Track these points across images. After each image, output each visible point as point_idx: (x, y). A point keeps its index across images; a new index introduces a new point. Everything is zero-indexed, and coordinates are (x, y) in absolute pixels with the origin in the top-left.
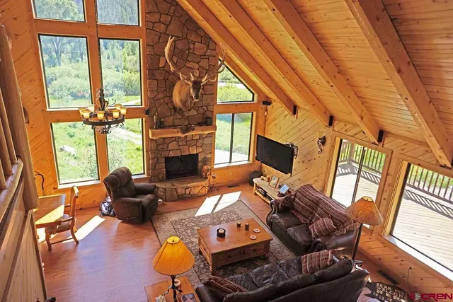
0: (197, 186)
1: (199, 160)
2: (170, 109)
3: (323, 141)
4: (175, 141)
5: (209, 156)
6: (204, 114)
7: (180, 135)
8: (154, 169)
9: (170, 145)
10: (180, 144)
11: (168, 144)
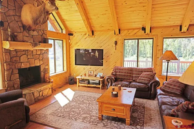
0: (45, 89)
1: (42, 70)
2: (20, 27)
3: (116, 43)
4: (25, 54)
5: (47, 67)
6: (42, 36)
7: (31, 48)
8: (10, 80)
9: (22, 58)
10: (29, 57)
11: (20, 57)
